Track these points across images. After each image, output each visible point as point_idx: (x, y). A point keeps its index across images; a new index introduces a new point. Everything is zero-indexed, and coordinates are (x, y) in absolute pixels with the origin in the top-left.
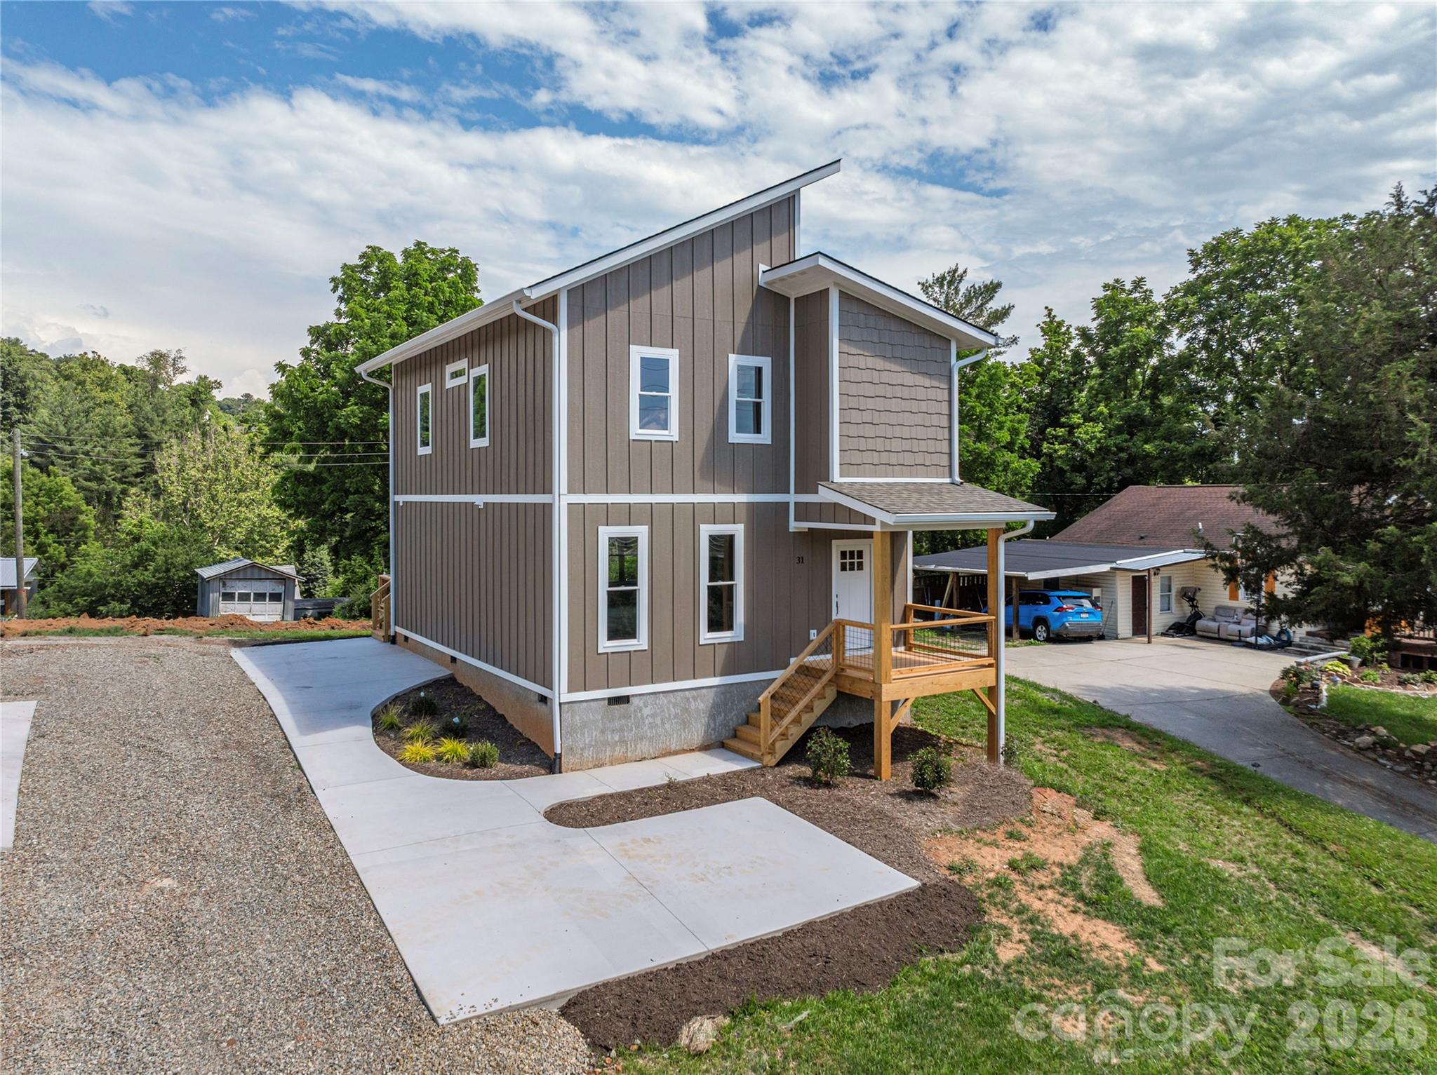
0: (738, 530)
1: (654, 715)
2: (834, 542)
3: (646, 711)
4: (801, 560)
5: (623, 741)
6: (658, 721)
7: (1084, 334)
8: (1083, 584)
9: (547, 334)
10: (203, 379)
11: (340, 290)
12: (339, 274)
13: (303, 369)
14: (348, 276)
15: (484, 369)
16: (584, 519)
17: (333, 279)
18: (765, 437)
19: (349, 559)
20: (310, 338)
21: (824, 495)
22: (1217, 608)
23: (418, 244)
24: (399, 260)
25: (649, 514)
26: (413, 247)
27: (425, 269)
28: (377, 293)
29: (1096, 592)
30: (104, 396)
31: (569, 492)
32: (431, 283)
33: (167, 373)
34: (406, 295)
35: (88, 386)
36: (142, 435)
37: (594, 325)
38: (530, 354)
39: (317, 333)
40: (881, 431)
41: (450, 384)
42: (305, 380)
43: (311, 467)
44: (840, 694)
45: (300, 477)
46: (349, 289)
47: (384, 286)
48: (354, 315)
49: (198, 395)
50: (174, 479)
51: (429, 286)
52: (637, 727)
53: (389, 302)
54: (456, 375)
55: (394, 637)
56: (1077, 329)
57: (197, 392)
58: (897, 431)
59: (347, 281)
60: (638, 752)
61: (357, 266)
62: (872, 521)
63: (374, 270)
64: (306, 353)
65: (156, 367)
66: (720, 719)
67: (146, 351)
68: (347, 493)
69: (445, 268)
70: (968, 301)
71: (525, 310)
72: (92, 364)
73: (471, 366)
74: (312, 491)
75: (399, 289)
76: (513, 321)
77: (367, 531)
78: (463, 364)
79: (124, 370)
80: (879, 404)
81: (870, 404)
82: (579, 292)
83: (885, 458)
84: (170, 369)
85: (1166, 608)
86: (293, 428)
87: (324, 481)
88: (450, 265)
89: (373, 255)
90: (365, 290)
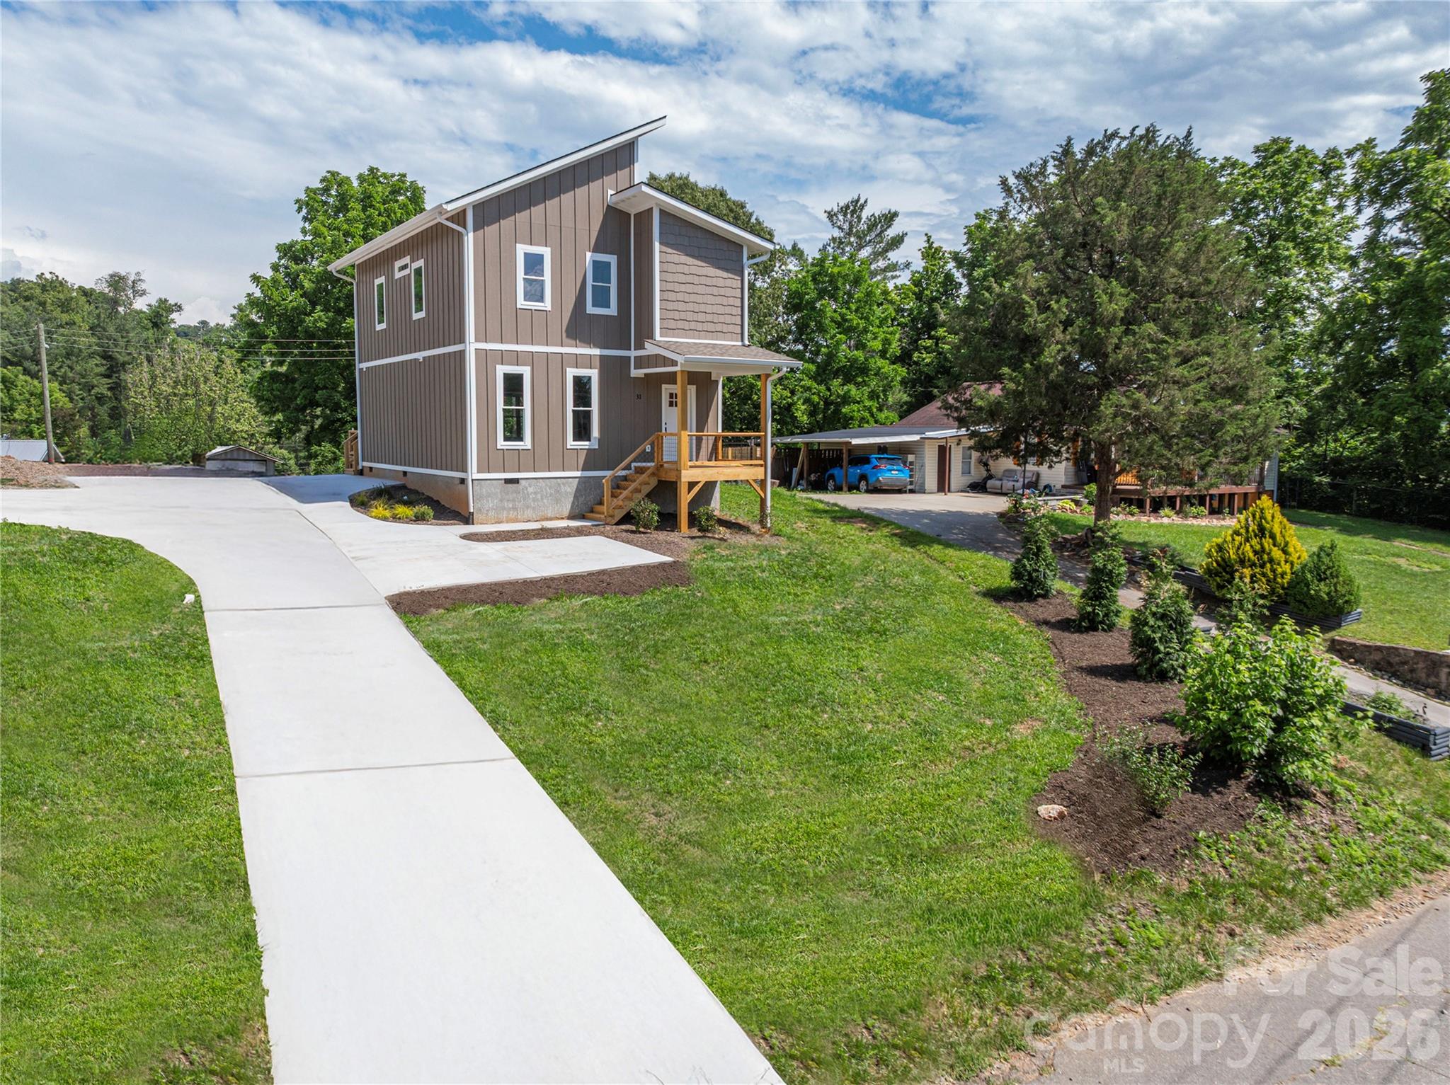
0: (594, 374)
1: (535, 493)
2: (664, 386)
3: (531, 490)
4: (639, 397)
5: (515, 508)
6: (539, 496)
7: (956, 258)
8: (900, 452)
9: (460, 235)
10: (163, 302)
11: (304, 211)
12: (303, 197)
13: (274, 281)
14: (311, 199)
15: (421, 263)
16: (485, 358)
17: (297, 201)
18: (612, 310)
19: (320, 446)
20: (278, 254)
21: (650, 349)
22: (1006, 471)
23: (371, 170)
24: (355, 183)
25: (531, 359)
26: (367, 173)
27: (380, 191)
28: (336, 214)
29: (911, 458)
30: (65, 317)
31: (477, 340)
32: (384, 204)
33: (126, 295)
34: (362, 215)
35: (49, 308)
36: (106, 356)
37: (491, 230)
38: (450, 250)
39: (285, 250)
40: (690, 307)
41: (398, 275)
42: (277, 289)
43: (283, 369)
44: (660, 482)
45: (274, 376)
46: (311, 209)
47: (342, 207)
48: (316, 234)
49: (159, 317)
50: (146, 393)
51: (382, 208)
52: (524, 499)
53: (348, 221)
54: (404, 267)
55: (362, 470)
56: (950, 253)
57: (158, 315)
58: (703, 308)
59: (310, 203)
60: (525, 516)
61: (318, 189)
62: (674, 363)
63: (333, 192)
64: (275, 268)
65: (115, 289)
66: (581, 500)
67: (105, 272)
68: (317, 389)
69: (396, 191)
70: (870, 229)
71: (447, 219)
72: (51, 285)
73: (412, 261)
74: (286, 388)
75: (355, 211)
76: (439, 227)
77: (334, 422)
78: (407, 260)
79: (83, 291)
80: (689, 288)
81: (683, 288)
82: (479, 207)
83: (693, 325)
84: (130, 292)
85: (966, 472)
86: (268, 332)
87: (294, 380)
88: (401, 188)
89: (333, 179)
90: (327, 211)
